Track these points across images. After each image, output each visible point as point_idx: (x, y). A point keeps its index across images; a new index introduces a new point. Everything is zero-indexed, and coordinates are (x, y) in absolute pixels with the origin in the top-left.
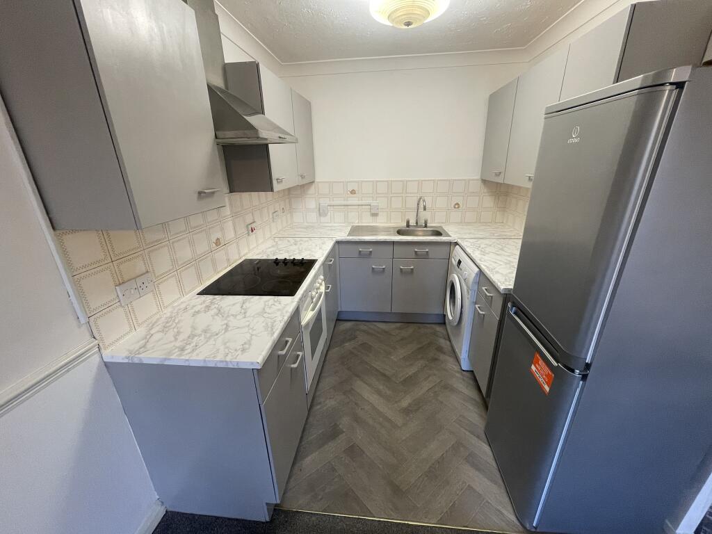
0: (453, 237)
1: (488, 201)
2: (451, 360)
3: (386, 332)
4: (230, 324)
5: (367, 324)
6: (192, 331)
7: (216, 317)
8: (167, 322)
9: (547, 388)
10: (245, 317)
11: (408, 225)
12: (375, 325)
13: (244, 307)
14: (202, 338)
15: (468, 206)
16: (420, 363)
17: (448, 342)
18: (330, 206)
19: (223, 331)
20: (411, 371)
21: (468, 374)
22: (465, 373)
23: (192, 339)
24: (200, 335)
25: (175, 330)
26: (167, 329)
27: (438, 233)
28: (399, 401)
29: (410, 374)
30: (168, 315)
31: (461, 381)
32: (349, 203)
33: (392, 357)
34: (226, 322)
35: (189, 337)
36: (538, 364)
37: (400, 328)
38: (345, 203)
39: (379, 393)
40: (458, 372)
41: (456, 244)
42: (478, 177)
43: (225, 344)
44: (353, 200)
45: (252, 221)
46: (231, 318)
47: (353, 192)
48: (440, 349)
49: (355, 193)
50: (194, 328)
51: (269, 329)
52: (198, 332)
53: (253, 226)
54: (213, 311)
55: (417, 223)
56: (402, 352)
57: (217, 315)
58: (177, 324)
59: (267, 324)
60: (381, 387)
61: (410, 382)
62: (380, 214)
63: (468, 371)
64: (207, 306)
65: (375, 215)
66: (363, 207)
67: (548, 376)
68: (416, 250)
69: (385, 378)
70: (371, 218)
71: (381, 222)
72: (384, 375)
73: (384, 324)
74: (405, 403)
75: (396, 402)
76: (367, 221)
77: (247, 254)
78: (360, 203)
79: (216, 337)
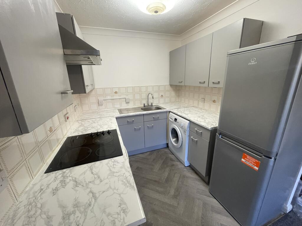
0: (168, 109)
1: (173, 93)
2: (178, 163)
3: (145, 158)
4: (94, 190)
5: (134, 156)
6: (63, 211)
7: (77, 188)
8: (29, 211)
9: (257, 168)
10: (101, 181)
11: (144, 106)
12: (138, 156)
13: (94, 173)
14: (78, 214)
15: (166, 96)
16: (167, 169)
17: (173, 156)
18: (104, 100)
19: (93, 200)
20: (166, 174)
21: (188, 168)
22: (187, 168)
23: (69, 219)
24: (74, 212)
25: (44, 216)
26: (33, 219)
27: (159, 108)
28: (169, 193)
29: (166, 176)
30: (25, 202)
31: (187, 172)
32: (114, 98)
33: (154, 170)
34: (89, 190)
35: (64, 218)
36: (247, 158)
37: (149, 155)
38: (112, 98)
39: (157, 191)
40: (184, 168)
41: (170, 112)
42: (169, 84)
43: (104, 211)
44: (116, 97)
45: (66, 113)
46: (91, 185)
47: (116, 93)
48: (172, 160)
49: (117, 93)
50: (63, 207)
51: (128, 184)
52: (70, 209)
53: (67, 115)
54: (71, 184)
55: (148, 105)
56: (157, 167)
57: (76, 186)
58: (41, 208)
59: (122, 181)
60: (157, 188)
61: (168, 180)
62: (130, 102)
63: (187, 166)
64: (61, 181)
65: (128, 103)
66: (122, 99)
67: (256, 163)
68: (154, 117)
69: (157, 182)
70: (126, 104)
71: (131, 106)
72: (155, 181)
73: (141, 154)
74: (172, 192)
75: (168, 193)
76: (124, 106)
77: (66, 134)
78: (120, 97)
79: (91, 208)
